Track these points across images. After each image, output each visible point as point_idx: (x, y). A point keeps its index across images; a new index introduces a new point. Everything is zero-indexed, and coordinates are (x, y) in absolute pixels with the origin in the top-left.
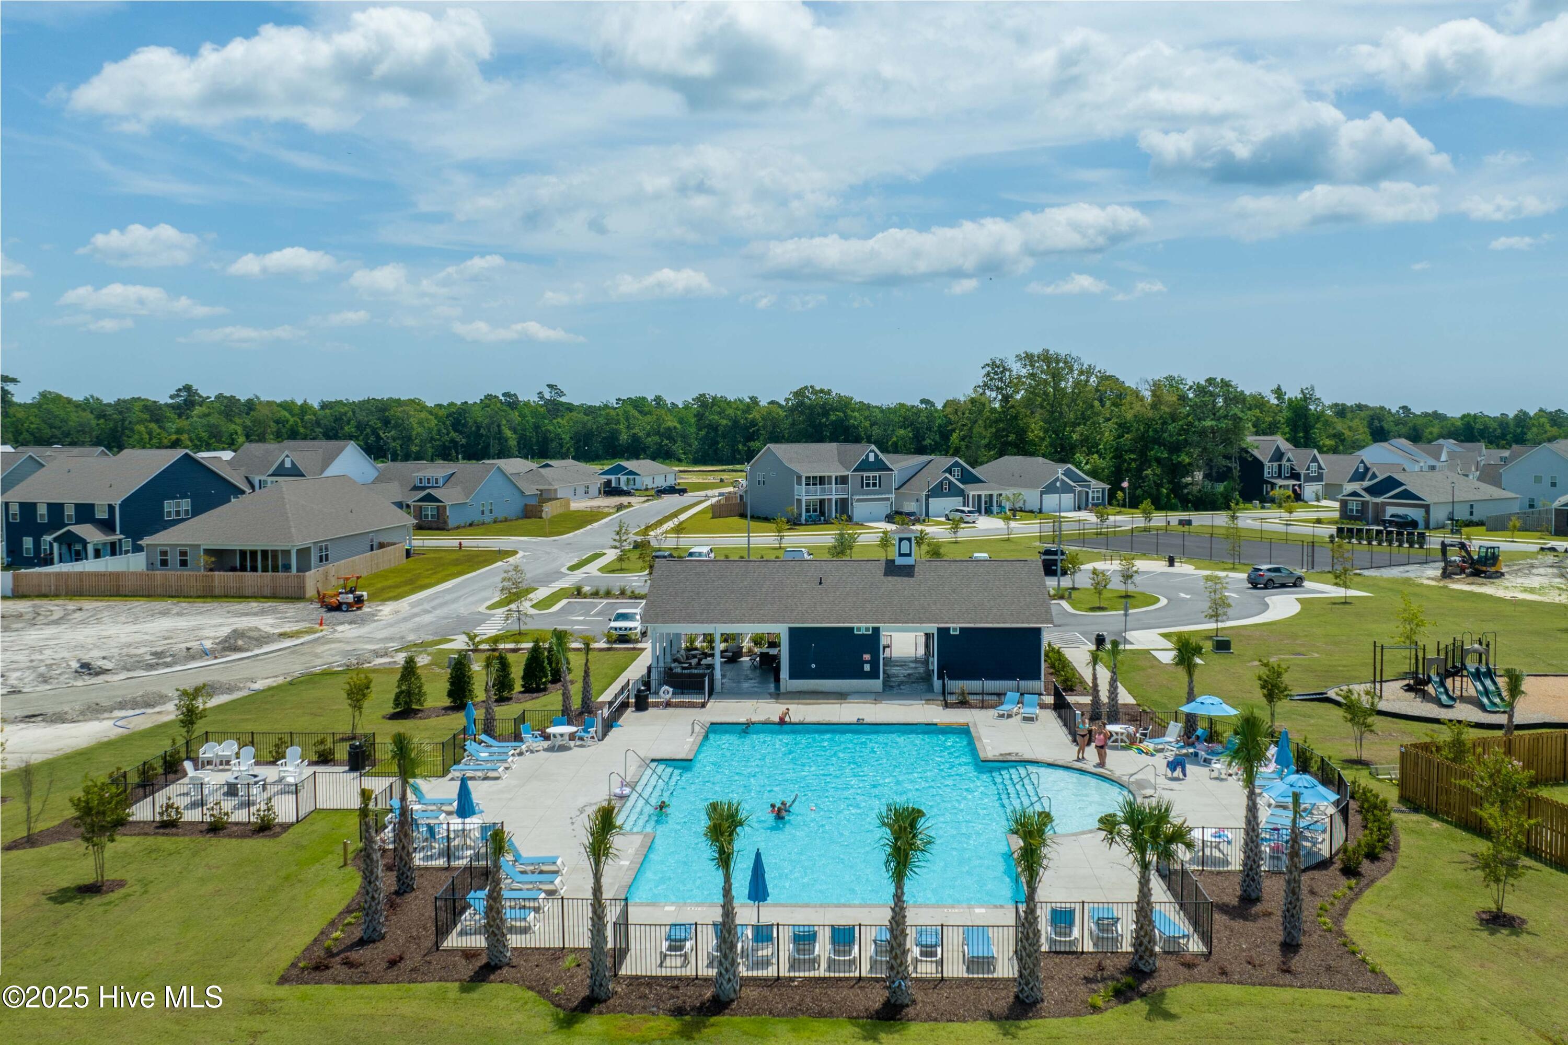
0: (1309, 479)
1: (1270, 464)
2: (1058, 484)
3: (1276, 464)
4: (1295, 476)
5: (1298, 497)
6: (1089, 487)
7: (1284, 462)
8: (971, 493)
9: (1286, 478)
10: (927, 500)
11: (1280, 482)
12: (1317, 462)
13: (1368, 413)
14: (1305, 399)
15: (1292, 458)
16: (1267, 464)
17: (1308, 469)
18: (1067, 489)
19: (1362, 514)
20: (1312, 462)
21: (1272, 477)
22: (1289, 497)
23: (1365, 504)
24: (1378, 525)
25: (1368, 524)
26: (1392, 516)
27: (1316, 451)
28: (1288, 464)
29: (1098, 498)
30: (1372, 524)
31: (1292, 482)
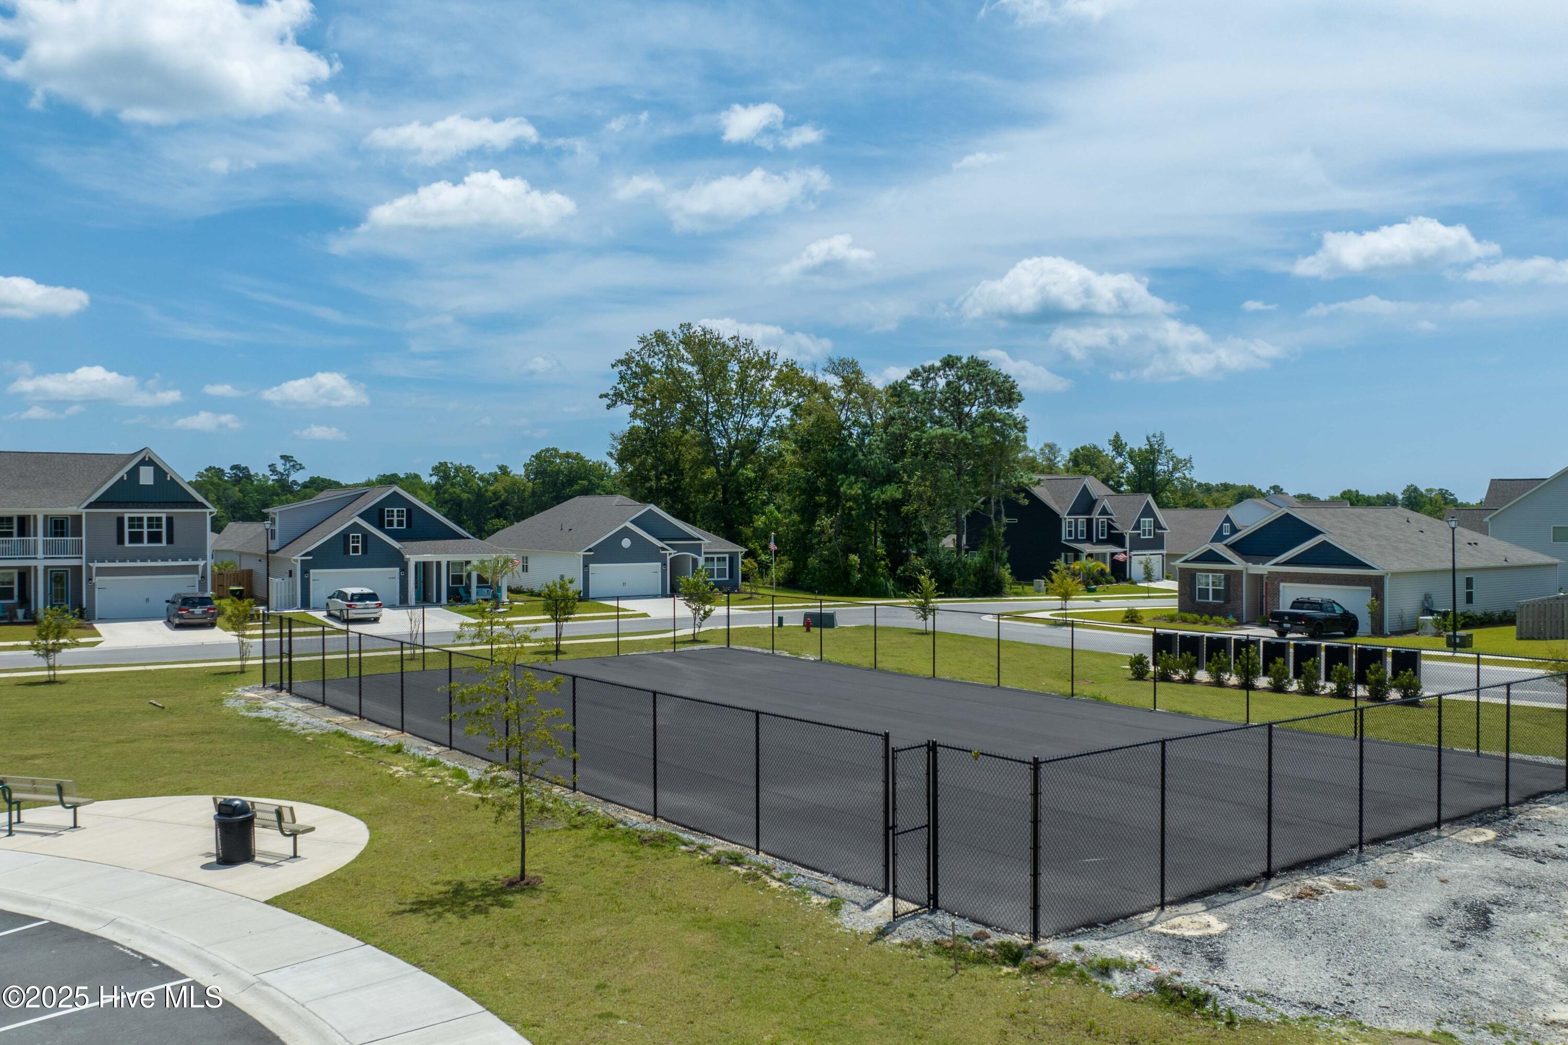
0: (1139, 544)
1: (1071, 518)
2: (626, 543)
3: (1082, 519)
4: (1116, 539)
5: (1119, 572)
6: (697, 549)
7: (1095, 515)
8: (413, 559)
9: (1100, 542)
10: (305, 572)
11: (1087, 548)
12: (1153, 515)
13: (1235, 492)
14: (1152, 451)
15: (1109, 509)
16: (1067, 519)
17: (1137, 527)
18: (641, 553)
19: (1228, 600)
20: (1142, 515)
21: (1076, 540)
22: (1102, 573)
23: (1232, 578)
24: (1265, 625)
25: (1240, 623)
26: (1297, 604)
27: (1150, 498)
28: (1103, 518)
29: (721, 572)
30: (1251, 622)
31: (1108, 549)
